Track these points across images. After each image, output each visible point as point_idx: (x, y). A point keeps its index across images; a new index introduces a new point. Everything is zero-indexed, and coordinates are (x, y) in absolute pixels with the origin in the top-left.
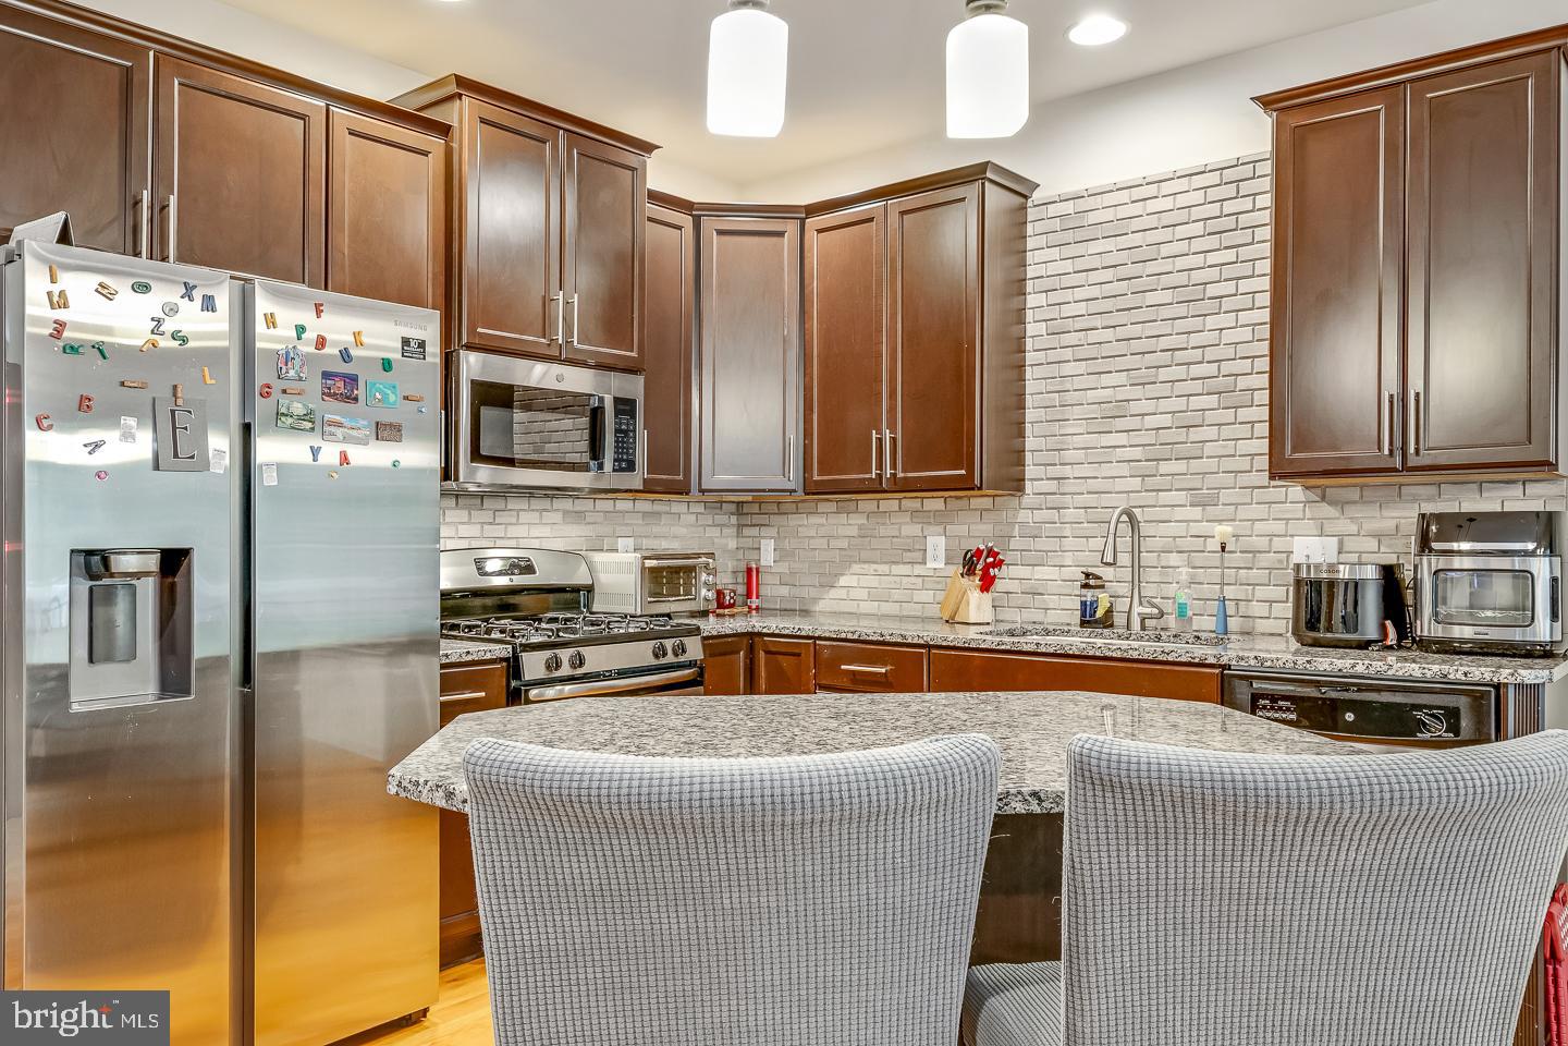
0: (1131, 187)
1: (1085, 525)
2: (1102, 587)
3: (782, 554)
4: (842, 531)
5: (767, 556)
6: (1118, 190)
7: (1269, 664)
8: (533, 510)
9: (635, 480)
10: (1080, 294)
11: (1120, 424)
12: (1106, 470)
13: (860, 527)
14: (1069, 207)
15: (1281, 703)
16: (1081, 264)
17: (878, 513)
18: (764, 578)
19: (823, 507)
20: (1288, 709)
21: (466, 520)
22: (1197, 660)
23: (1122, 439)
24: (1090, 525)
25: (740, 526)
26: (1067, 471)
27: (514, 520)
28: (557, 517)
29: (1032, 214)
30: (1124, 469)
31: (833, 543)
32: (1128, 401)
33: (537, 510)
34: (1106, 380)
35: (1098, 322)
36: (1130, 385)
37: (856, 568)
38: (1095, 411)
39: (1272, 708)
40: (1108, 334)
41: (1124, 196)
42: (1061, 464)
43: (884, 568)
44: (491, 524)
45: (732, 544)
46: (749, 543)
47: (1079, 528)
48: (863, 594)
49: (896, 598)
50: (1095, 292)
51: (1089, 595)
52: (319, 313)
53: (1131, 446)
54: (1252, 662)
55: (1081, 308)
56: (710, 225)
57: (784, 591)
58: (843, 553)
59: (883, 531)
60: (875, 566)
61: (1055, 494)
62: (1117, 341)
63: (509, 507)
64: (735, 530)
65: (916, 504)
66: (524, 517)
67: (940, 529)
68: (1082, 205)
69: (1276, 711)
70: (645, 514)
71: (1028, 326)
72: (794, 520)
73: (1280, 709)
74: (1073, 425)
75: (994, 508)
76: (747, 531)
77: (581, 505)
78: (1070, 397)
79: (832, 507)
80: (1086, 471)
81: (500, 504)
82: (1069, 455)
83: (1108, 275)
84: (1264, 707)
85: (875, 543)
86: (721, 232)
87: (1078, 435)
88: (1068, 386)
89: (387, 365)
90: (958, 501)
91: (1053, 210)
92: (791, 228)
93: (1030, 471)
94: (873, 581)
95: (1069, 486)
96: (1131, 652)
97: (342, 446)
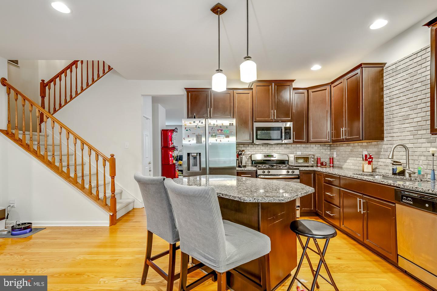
0: (409, 57)
1: (399, 148)
2: (401, 165)
3: (337, 155)
4: (347, 150)
5: (335, 156)
6: (406, 59)
7: (406, 187)
8: (278, 147)
9: (291, 141)
10: (397, 88)
11: (407, 121)
12: (404, 134)
13: (351, 149)
14: (394, 66)
15: (409, 198)
16: (397, 81)
17: (354, 146)
18: (334, 160)
19: (344, 145)
20: (410, 200)
22: (389, 184)
23: (408, 125)
24: (400, 148)
25: (330, 149)
26: (394, 135)
28: (283, 148)
29: (385, 71)
30: (409, 133)
31: (346, 153)
32: (409, 115)
34: (403, 110)
35: (401, 95)
36: (410, 110)
37: (350, 158)
38: (401, 118)
39: (406, 200)
40: (404, 98)
41: (408, 60)
42: (393, 133)
43: (355, 159)
45: (329, 153)
46: (332, 153)
47: (397, 149)
48: (351, 164)
49: (358, 165)
50: (401, 87)
51: (395, 167)
52: (217, 122)
53: (410, 127)
54: (402, 186)
55: (397, 92)
56: (310, 91)
57: (338, 163)
58: (348, 155)
59: (355, 150)
60: (354, 158)
61: (391, 141)
62: (406, 99)
63: (273, 147)
64: (329, 150)
65: (361, 144)
66: (276, 148)
67: (366, 150)
68: (397, 65)
69: (407, 201)
70: (304, 147)
71: (384, 99)
72: (339, 148)
73: (408, 200)
74: (395, 123)
75: (377, 145)
76: (332, 150)
77: (288, 146)
78: (394, 116)
79: (346, 145)
80: (399, 134)
82: (395, 130)
83: (403, 82)
84: (404, 199)
85: (354, 153)
86: (312, 92)
87: (397, 125)
88: (394, 113)
89: (227, 127)
90: (370, 143)
91: (389, 68)
92: (328, 88)
93: (385, 135)
94: (353, 161)
95: (395, 139)
96: (375, 180)
97: (220, 139)
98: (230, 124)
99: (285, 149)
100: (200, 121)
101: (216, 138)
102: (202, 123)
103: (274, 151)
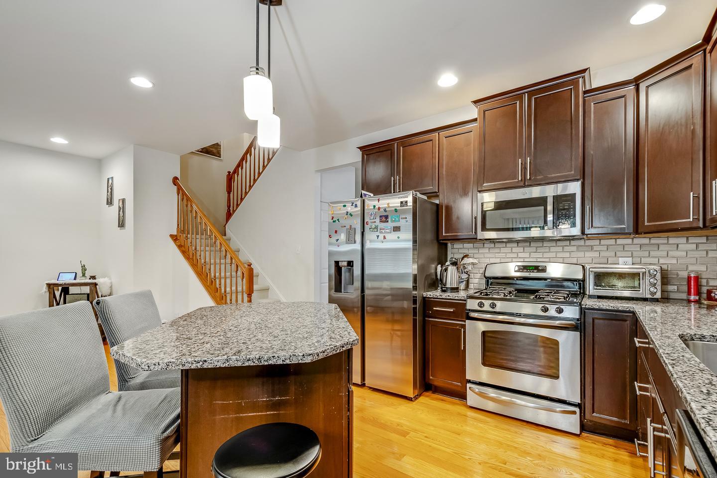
8: (559, 246)
21: (522, 251)
27: (548, 250)
28: (574, 248)
33: (561, 246)
44: (535, 252)
52: (379, 201)
56: (643, 86)
63: (544, 245)
66: (552, 249)
70: (641, 246)
81: (540, 244)
86: (650, 86)
89: (396, 211)
92: (697, 59)
97: (384, 234)
98: (402, 202)
99: (578, 250)
100: (353, 203)
101: (378, 234)
102: (356, 206)
103: (546, 255)
